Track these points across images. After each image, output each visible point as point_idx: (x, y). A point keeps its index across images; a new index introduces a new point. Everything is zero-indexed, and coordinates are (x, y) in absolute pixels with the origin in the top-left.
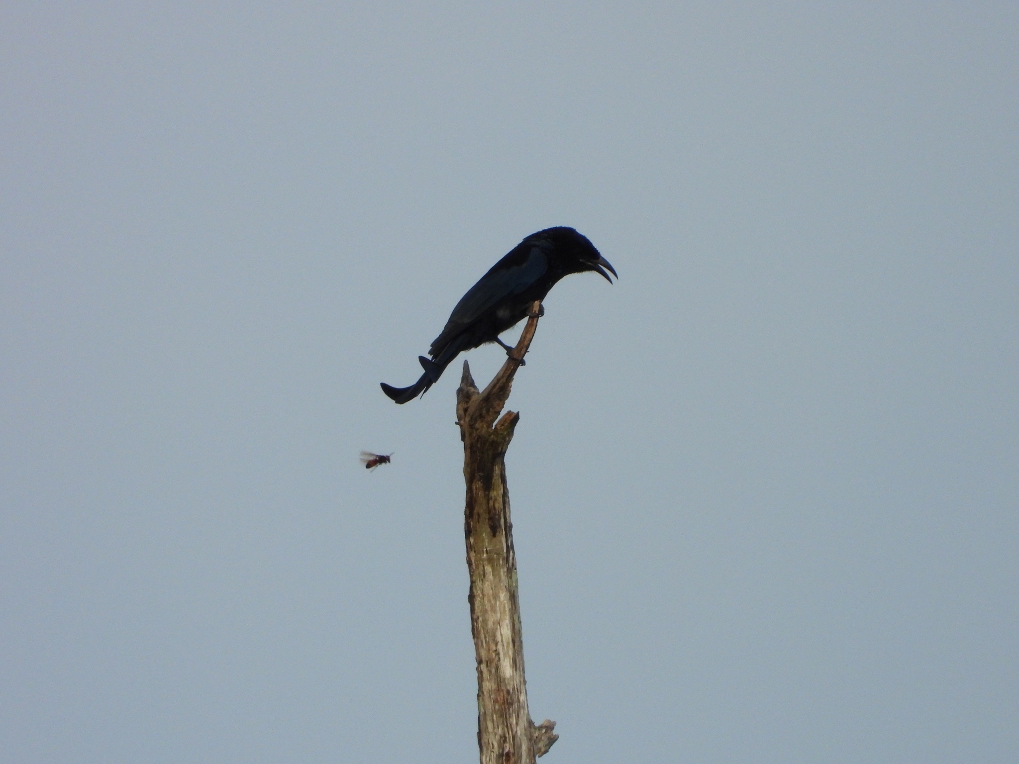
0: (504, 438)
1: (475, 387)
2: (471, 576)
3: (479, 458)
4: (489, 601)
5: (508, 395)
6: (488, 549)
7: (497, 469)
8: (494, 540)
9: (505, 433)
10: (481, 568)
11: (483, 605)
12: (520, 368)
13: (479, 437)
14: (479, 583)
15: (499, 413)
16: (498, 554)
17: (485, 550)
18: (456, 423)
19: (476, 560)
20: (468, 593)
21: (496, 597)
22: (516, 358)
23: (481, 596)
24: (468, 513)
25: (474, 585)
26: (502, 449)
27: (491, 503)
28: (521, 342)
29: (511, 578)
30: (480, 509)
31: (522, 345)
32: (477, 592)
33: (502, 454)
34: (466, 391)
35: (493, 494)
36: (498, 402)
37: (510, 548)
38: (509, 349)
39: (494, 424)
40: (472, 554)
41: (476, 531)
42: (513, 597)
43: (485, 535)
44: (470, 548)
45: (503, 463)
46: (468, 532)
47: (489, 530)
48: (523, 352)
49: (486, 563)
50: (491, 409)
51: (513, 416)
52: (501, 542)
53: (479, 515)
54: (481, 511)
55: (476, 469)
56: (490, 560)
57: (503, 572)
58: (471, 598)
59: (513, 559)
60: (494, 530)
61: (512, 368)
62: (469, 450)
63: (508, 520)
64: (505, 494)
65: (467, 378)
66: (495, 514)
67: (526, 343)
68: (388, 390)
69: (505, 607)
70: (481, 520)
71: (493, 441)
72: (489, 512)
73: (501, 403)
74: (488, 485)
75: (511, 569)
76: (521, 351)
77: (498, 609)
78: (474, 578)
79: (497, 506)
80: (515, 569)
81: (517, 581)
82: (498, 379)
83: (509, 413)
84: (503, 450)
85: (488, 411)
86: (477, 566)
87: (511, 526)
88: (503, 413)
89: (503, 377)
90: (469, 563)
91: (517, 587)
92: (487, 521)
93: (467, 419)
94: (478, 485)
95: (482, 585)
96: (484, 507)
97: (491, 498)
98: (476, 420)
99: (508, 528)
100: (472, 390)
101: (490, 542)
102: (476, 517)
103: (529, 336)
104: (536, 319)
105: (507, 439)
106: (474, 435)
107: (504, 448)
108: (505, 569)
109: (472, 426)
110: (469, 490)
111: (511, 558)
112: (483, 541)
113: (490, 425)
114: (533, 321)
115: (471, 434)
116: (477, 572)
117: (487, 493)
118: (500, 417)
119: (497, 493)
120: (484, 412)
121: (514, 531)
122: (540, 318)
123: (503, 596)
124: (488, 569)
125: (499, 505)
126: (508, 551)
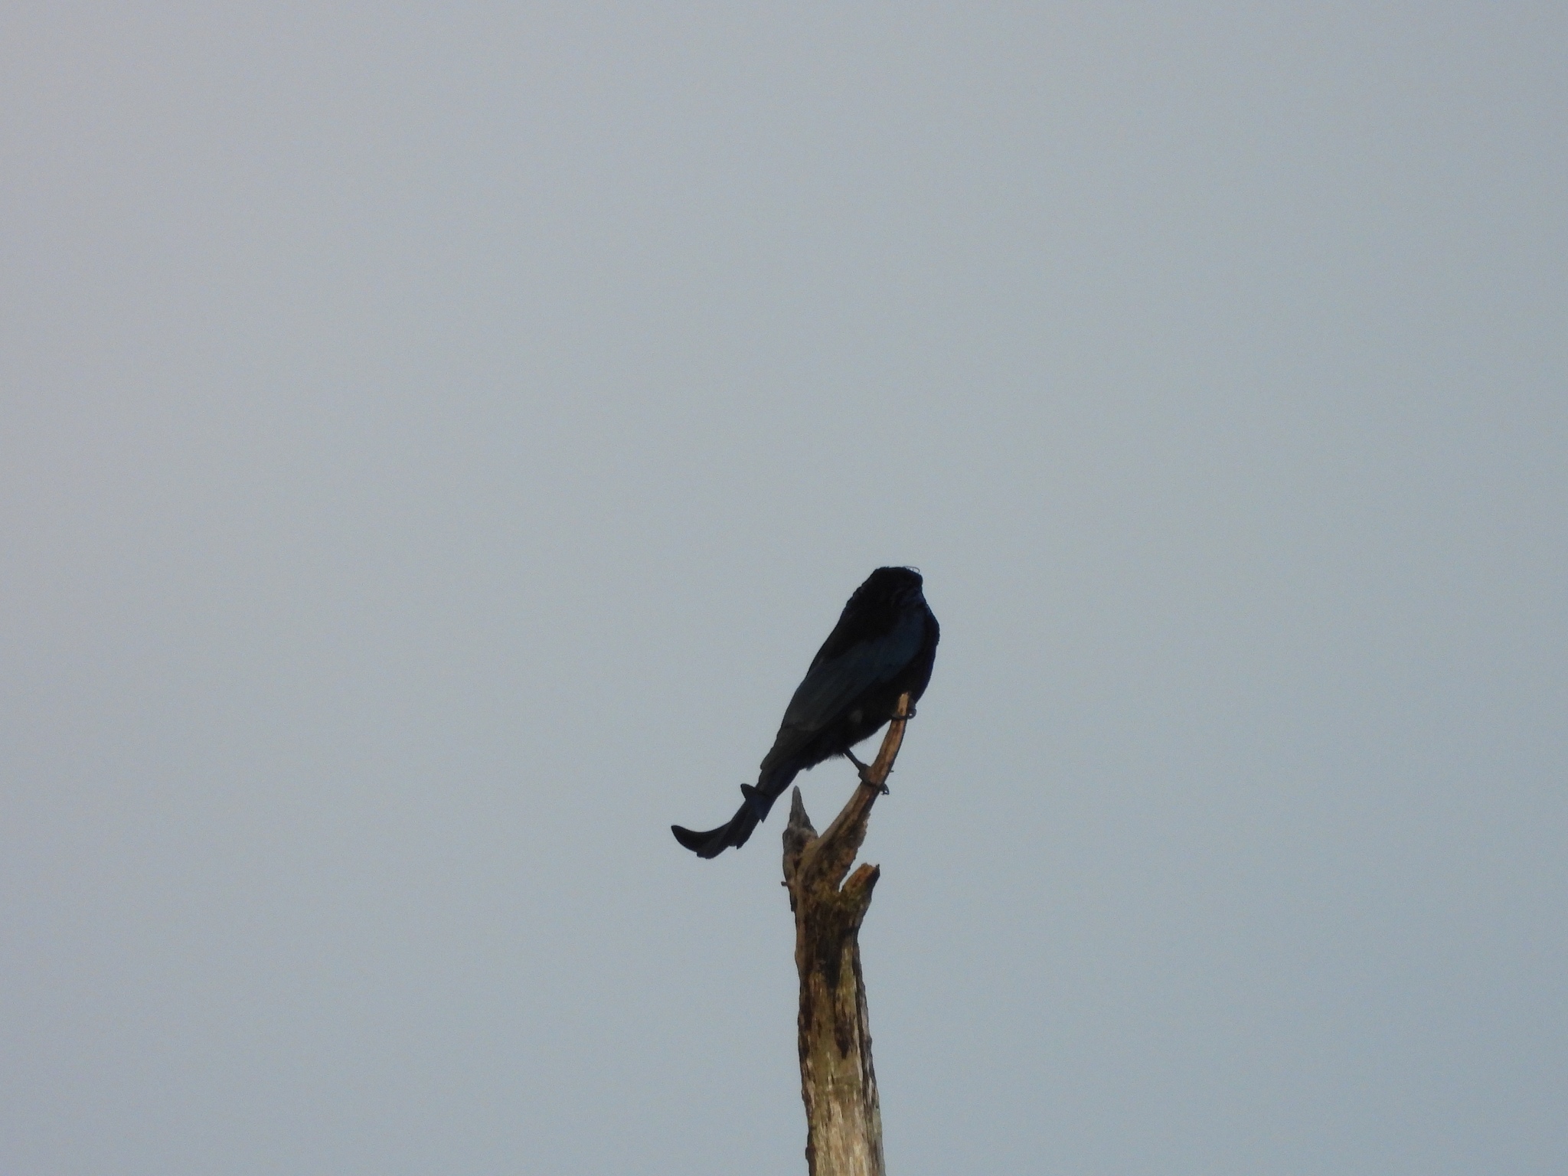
0: (858, 907)
1: (811, 828)
2: (810, 1117)
3: (818, 937)
4: (838, 1157)
5: (862, 840)
6: (835, 1077)
7: (846, 954)
8: (844, 1063)
9: (859, 897)
10: (825, 1106)
11: (828, 1163)
12: (880, 798)
13: (818, 904)
14: (822, 1130)
15: (848, 867)
16: (851, 1085)
17: (830, 1078)
18: (783, 884)
19: (816, 1094)
20: (805, 1145)
21: (848, 1150)
22: (873, 782)
23: (825, 1149)
24: (803, 1022)
25: (814, 1132)
26: (854, 922)
27: (839, 1006)
28: (881, 757)
29: (871, 1120)
30: (822, 1015)
31: (882, 762)
32: (820, 1144)
33: (854, 930)
34: (796, 836)
35: (841, 992)
36: (846, 850)
37: (869, 1074)
38: (861, 766)
39: (842, 884)
40: (811, 1085)
41: (816, 1049)
42: (875, 1150)
43: (830, 1055)
44: (806, 1075)
45: (856, 945)
46: (804, 1051)
47: (835, 1048)
48: (883, 773)
49: (831, 1098)
50: (836, 861)
51: (870, 872)
52: (854, 1066)
53: (820, 1025)
54: (824, 1019)
55: (815, 953)
56: (838, 1094)
57: (858, 1112)
58: (811, 1153)
59: (874, 1091)
60: (844, 1048)
61: (868, 797)
62: (802, 926)
63: (865, 1032)
64: (860, 992)
65: (798, 814)
66: (845, 1023)
67: (888, 759)
68: (684, 836)
69: (862, 1165)
70: (824, 1030)
71: (840, 911)
72: (836, 1020)
73: (851, 852)
74: (833, 979)
75: (871, 1108)
76: (880, 771)
77: (851, 1169)
78: (814, 1122)
79: (847, 1010)
80: (878, 1107)
81: (880, 1125)
82: (846, 815)
83: (864, 867)
84: (856, 925)
85: (831, 865)
86: (818, 1104)
87: (870, 1041)
88: (855, 866)
89: (853, 811)
90: (806, 1098)
91: (880, 1134)
92: (833, 1033)
93: (800, 878)
94: (817, 978)
95: (827, 1132)
96: (828, 1011)
97: (839, 998)
98: (813, 878)
99: (865, 1044)
100: (807, 831)
101: (838, 1066)
102: (815, 1027)
103: (892, 748)
104: (902, 723)
105: (862, 907)
106: (811, 901)
107: (857, 920)
108: (862, 1108)
109: (807, 889)
110: (805, 986)
111: (870, 1091)
112: (827, 1064)
113: (835, 886)
114: (898, 725)
115: (805, 901)
116: (817, 1114)
117: (832, 990)
118: (850, 873)
119: (847, 991)
120: (825, 865)
121: (875, 1049)
122: (908, 721)
123: (859, 1149)
124: (836, 1108)
125: (850, 1009)
126: (865, 1080)
